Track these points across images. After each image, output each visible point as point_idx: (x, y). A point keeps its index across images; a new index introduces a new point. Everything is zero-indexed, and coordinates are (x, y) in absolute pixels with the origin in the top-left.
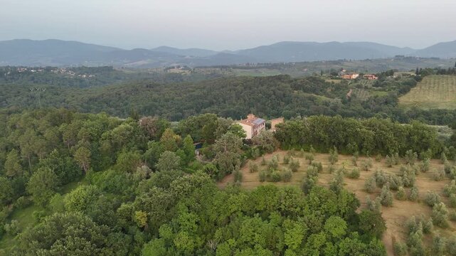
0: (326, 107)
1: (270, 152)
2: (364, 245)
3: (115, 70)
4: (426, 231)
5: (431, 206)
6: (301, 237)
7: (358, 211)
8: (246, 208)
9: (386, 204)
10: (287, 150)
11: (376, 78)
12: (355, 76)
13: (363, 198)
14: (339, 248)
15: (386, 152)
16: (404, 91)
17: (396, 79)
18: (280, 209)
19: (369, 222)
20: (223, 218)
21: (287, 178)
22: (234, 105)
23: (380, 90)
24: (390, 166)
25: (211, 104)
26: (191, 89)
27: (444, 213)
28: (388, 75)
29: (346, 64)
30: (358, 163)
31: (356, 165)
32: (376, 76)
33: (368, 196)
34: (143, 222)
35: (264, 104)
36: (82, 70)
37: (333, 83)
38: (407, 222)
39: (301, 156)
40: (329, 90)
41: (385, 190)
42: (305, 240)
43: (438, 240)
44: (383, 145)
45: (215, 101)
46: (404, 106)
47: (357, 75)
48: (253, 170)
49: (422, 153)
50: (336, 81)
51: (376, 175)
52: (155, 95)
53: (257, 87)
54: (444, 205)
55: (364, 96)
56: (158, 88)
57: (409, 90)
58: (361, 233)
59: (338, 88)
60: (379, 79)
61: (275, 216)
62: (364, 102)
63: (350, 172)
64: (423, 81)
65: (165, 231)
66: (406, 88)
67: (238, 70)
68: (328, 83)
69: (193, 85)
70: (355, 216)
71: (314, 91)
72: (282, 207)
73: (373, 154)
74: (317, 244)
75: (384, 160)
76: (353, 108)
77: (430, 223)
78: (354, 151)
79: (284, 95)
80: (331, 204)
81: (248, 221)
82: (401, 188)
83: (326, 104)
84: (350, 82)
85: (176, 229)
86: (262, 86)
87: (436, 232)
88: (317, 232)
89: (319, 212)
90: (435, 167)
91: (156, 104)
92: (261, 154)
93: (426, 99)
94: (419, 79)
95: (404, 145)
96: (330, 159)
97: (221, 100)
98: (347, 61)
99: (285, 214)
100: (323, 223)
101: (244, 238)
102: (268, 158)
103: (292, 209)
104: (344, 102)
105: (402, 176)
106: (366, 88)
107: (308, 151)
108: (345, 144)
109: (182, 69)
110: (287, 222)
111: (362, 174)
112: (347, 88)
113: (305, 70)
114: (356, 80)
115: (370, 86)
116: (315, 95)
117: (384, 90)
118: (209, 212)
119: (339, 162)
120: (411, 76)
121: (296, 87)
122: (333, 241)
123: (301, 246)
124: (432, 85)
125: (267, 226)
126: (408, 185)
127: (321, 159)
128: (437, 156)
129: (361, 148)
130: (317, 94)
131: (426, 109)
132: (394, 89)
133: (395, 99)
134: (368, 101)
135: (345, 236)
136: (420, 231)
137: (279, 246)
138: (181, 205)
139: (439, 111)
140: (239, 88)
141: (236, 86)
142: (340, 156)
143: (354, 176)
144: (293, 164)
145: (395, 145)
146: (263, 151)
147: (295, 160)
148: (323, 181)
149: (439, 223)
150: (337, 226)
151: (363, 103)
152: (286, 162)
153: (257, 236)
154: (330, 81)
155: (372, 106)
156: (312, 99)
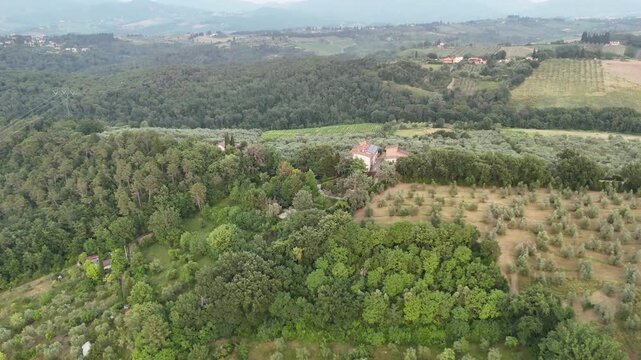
0: (424, 106)
1: (393, 186)
2: (486, 267)
3: (117, 40)
4: (531, 254)
5: (536, 233)
6: (437, 263)
7: (479, 241)
8: (388, 242)
9: (500, 233)
10: (409, 182)
11: (485, 62)
12: (458, 60)
13: (482, 229)
14: (466, 270)
15: (501, 184)
16: (517, 82)
17: (508, 65)
18: (415, 242)
19: (488, 250)
20: (368, 251)
21: (414, 213)
22: (309, 103)
23: (489, 80)
24: (504, 198)
25: (278, 99)
26: (247, 78)
27: (546, 239)
28: (498, 59)
29: (443, 29)
30: (476, 195)
31: (473, 197)
32: (484, 60)
33: (486, 227)
34: (299, 256)
35: (347, 101)
36: (69, 40)
37: (431, 69)
38: (517, 248)
39: (423, 190)
40: (426, 80)
41: (500, 221)
42: (440, 266)
43: (539, 260)
44: (498, 177)
45: (282, 96)
46: (516, 103)
47: (461, 58)
48: (381, 205)
49: (532, 184)
50: (436, 67)
51: (492, 207)
52: (200, 89)
53: (336, 77)
54: (545, 232)
55: (470, 88)
56: (198, 75)
57: (523, 80)
58: (482, 258)
59: (437, 77)
60: (488, 63)
61: (413, 247)
62: (470, 97)
63: (469, 204)
64: (540, 68)
65: (321, 263)
66: (519, 76)
67: (297, 40)
68: (425, 70)
69: (248, 72)
70: (477, 244)
71: (407, 81)
72: (417, 240)
73: (488, 185)
74: (449, 268)
75: (498, 191)
76: (458, 107)
77: (534, 247)
78: (471, 184)
79: (372, 89)
80: (457, 236)
81: (391, 253)
82: (513, 219)
83: (425, 101)
84: (452, 68)
85: (332, 262)
86: (342, 74)
87: (539, 255)
88: (449, 259)
89: (448, 243)
90: (542, 196)
91: (205, 101)
92: (385, 188)
93: (542, 93)
94: (535, 65)
95: (517, 177)
96: (450, 192)
97: (291, 95)
98: (445, 25)
99: (420, 245)
100: (453, 251)
101: (390, 266)
102: (394, 191)
103: (426, 241)
104: (446, 99)
105: (514, 206)
106: (472, 76)
107: (429, 183)
108: (464, 177)
109: (215, 37)
110: (424, 252)
111: (481, 206)
112: (448, 77)
113: (389, 39)
114: (459, 65)
115: (476, 74)
116: (410, 88)
117: (493, 80)
118: (355, 246)
119: (460, 195)
120: (527, 61)
121: (385, 76)
122: (462, 265)
123: (436, 271)
124: (550, 74)
125: (408, 256)
126: (519, 216)
127: (442, 192)
128: (545, 185)
129: (478, 180)
130: (412, 86)
131: (541, 107)
132: (506, 78)
133: (506, 93)
134: (475, 96)
135: (470, 262)
136: (527, 254)
137: (419, 271)
138: (331, 241)
139: (556, 109)
140: (312, 77)
141: (307, 74)
142: (459, 188)
143: (473, 209)
144: (418, 199)
145: (508, 177)
146: (387, 184)
147: (420, 194)
148: (446, 214)
149: (541, 248)
150: (464, 253)
151: (469, 99)
152: (411, 196)
153: (400, 264)
154: (428, 66)
155: (479, 104)
156: (406, 94)
